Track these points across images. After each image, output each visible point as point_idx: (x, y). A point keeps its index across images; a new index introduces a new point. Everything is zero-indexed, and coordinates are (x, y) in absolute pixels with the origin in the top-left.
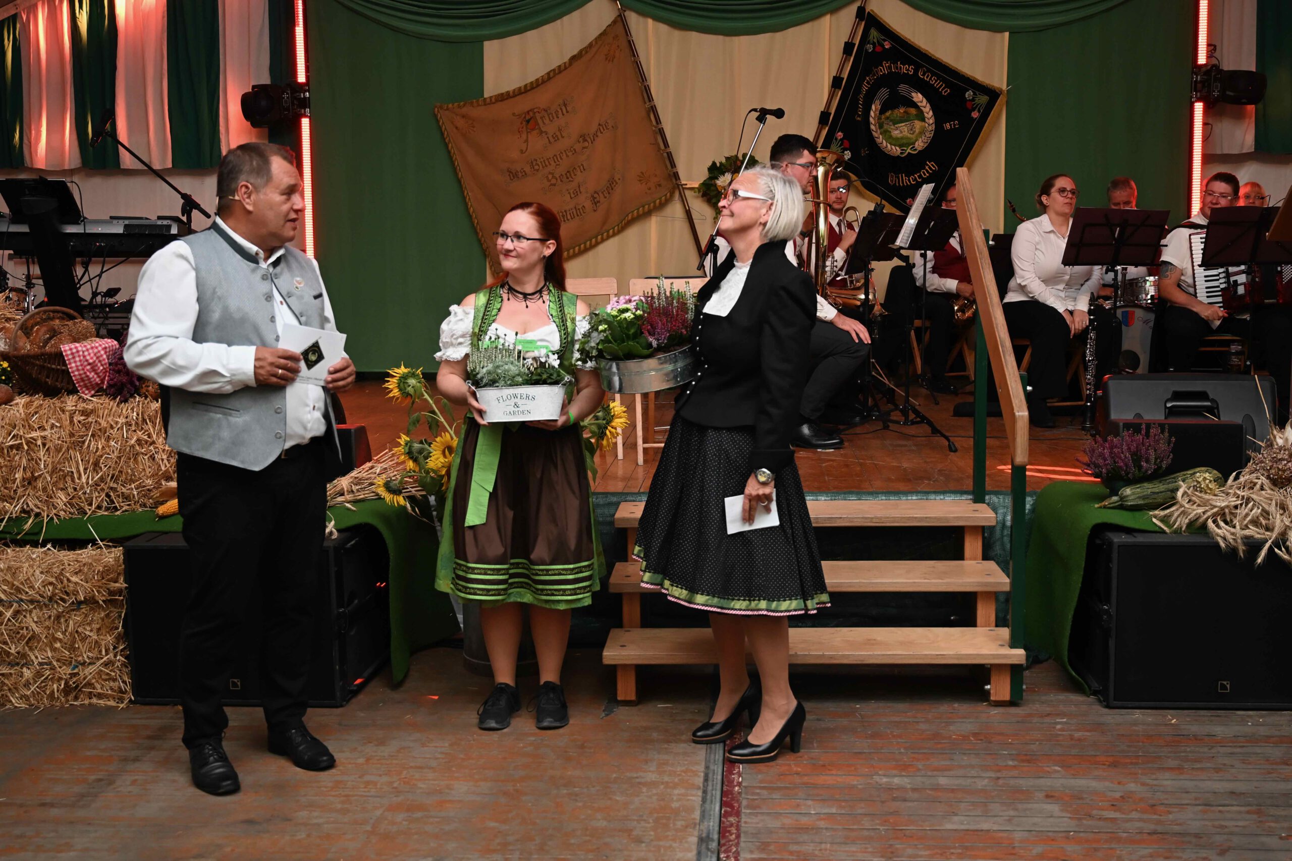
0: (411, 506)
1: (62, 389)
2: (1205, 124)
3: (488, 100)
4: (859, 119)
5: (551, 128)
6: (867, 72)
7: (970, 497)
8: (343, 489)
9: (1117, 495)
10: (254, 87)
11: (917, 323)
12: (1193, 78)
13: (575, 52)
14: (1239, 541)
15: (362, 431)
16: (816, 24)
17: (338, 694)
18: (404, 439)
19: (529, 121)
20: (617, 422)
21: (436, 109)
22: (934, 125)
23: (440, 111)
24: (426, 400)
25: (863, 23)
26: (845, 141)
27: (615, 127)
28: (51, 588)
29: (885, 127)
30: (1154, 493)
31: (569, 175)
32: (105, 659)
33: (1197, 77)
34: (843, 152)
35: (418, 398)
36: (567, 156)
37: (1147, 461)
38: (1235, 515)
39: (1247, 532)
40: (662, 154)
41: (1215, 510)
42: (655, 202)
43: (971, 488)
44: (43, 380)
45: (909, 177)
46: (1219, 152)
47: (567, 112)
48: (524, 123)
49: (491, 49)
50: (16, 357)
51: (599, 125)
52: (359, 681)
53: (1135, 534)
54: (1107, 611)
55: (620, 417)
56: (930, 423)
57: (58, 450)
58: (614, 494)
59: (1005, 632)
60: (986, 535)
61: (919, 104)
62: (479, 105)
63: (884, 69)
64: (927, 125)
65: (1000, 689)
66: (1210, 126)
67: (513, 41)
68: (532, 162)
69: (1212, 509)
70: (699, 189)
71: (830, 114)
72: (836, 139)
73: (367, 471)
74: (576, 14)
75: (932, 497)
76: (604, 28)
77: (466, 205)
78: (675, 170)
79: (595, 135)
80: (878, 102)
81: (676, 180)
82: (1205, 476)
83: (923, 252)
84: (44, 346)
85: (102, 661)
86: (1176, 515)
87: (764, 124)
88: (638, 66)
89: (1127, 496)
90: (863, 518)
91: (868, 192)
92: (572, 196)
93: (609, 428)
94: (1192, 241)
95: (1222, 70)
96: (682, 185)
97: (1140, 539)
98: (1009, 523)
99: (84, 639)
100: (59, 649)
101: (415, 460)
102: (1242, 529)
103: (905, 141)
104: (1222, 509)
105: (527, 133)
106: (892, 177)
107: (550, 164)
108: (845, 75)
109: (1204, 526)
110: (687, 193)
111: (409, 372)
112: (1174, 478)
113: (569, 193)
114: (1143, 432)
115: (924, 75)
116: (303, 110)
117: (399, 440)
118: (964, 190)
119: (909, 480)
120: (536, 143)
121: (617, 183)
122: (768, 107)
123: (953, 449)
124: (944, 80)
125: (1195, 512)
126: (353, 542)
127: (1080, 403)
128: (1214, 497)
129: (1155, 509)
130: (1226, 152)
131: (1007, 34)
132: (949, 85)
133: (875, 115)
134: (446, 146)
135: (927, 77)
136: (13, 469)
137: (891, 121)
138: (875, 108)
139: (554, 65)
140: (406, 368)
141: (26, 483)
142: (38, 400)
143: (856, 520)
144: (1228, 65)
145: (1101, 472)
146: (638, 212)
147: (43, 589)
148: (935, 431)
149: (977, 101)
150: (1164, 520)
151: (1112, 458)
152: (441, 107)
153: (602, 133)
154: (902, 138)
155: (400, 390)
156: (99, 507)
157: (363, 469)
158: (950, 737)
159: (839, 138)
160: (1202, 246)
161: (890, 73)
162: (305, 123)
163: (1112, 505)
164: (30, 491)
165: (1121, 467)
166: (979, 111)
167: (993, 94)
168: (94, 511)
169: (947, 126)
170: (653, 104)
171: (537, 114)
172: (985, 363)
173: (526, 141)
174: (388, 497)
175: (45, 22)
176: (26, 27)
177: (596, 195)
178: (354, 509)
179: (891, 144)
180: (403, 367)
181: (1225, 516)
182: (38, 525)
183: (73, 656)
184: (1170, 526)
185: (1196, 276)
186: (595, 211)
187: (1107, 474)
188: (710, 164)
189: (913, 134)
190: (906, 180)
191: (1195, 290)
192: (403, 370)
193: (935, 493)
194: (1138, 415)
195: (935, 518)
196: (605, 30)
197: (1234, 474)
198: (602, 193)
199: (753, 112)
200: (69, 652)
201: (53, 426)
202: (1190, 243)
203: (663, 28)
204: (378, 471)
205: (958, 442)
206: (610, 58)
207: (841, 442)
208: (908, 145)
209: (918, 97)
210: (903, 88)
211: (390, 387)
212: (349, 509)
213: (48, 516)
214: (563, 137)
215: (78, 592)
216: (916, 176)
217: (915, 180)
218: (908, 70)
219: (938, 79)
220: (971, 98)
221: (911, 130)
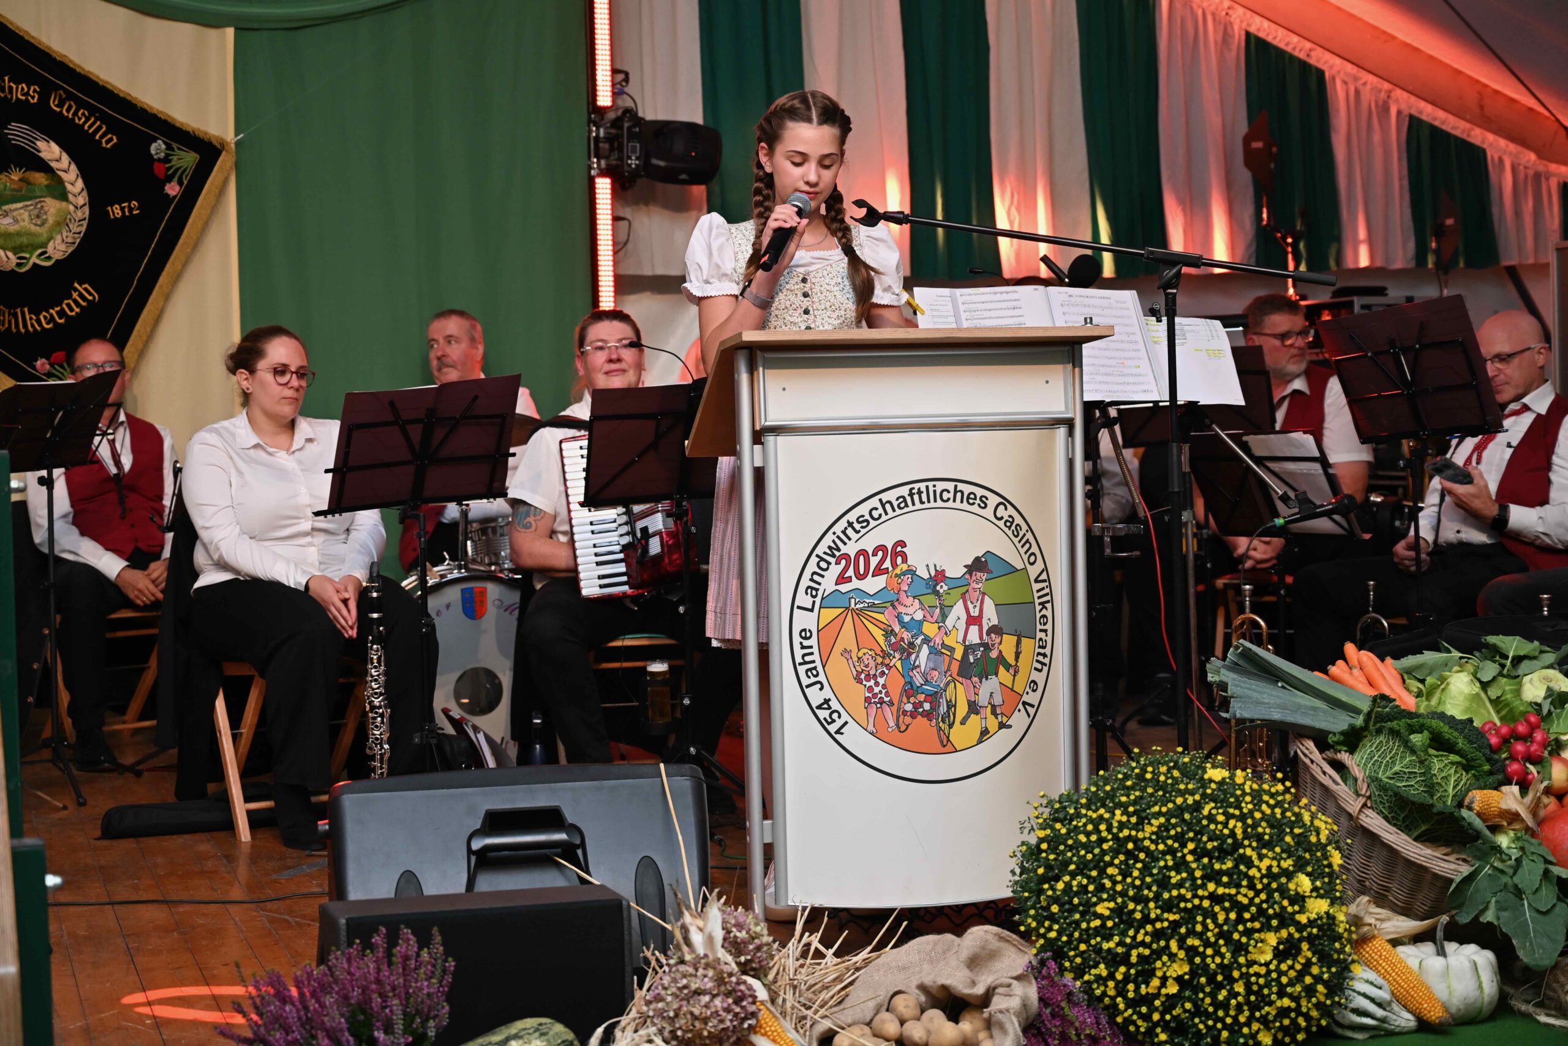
2: (616, 219)
12: (590, 132)
22: (87, 209)
33: (597, 130)
45: (38, 315)
46: (648, 272)
61: (53, 165)
64: (71, 208)
66: (625, 223)
94: (565, 454)
95: (643, 119)
103: (25, 240)
115: (60, 105)
124: (104, 118)
130: (660, 271)
131: (230, 31)
132: (113, 127)
135: (68, 111)
144: (653, 110)
149: (175, 162)
154: (18, 234)
166: (180, 183)
167: (207, 150)
169: (116, 211)
189: (41, 225)
190: (32, 321)
194: (409, 879)
197: (600, 1031)
208: (32, 247)
209: (50, 151)
210: (17, 132)
216: (51, 311)
217: (51, 320)
218: (27, 94)
219: (91, 115)
220: (162, 155)
221: (38, 217)
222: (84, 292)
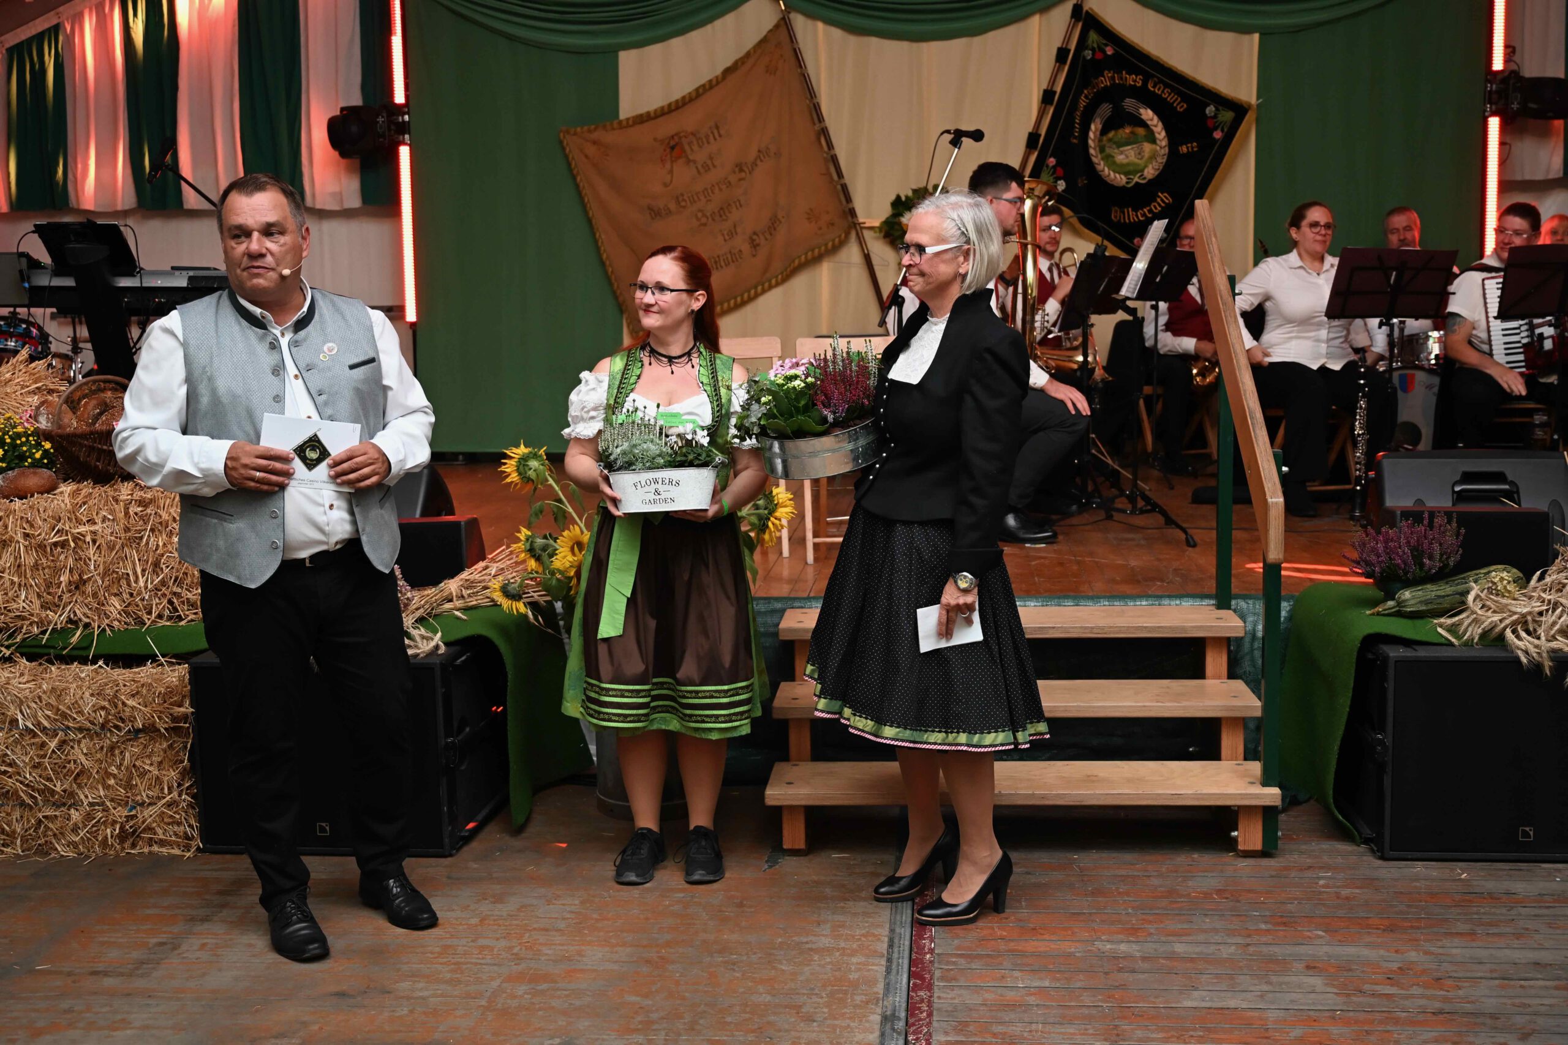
0: (533, 614)
1: (114, 475)
2: (1502, 144)
3: (624, 123)
4: (1075, 141)
5: (700, 156)
6: (1086, 83)
7: (1213, 602)
8: (451, 594)
9: (1393, 599)
10: (342, 109)
11: (1147, 390)
12: (1486, 87)
13: (729, 64)
14: (1545, 655)
15: (473, 523)
16: (1021, 25)
17: (447, 840)
18: (524, 533)
19: (674, 148)
20: (781, 512)
21: (562, 135)
22: (1167, 149)
23: (567, 136)
24: (550, 485)
25: (1080, 25)
26: (1058, 169)
27: (778, 154)
28: (103, 713)
29: (1108, 150)
30: (1439, 597)
31: (723, 212)
32: (168, 798)
33: (1491, 87)
34: (1056, 182)
35: (541, 484)
36: (721, 190)
37: (1431, 558)
38: (1539, 624)
39: (1554, 645)
40: (835, 187)
41: (1515, 617)
42: (826, 245)
43: (1214, 591)
44: (93, 464)
45: (1136, 212)
46: (1519, 178)
47: (720, 136)
48: (668, 150)
49: (627, 60)
50: (60, 436)
51: (759, 151)
52: (471, 825)
53: (1416, 647)
54: (1381, 742)
55: (785, 506)
56: (1164, 513)
57: (111, 547)
58: (778, 599)
59: (1256, 767)
60: (1232, 648)
61: (1149, 123)
62: (613, 129)
63: (1105, 81)
64: (1158, 148)
65: (1249, 836)
66: (1508, 147)
67: (655, 49)
68: (677, 198)
69: (1511, 616)
70: (880, 229)
71: (1040, 135)
72: (1047, 166)
73: (481, 572)
74: (730, 19)
75: (1166, 602)
76: (764, 33)
77: (598, 249)
78: (850, 206)
79: (755, 164)
80: (1098, 121)
81: (852, 217)
82: (1502, 576)
83: (1154, 303)
84: (94, 423)
85: (164, 801)
86: (1466, 623)
87: (959, 148)
88: (805, 79)
89: (1406, 600)
90: (1081, 627)
91: (1086, 231)
92: (727, 237)
93: (772, 519)
94: (1486, 287)
95: (1523, 77)
96: (859, 224)
97: (1422, 653)
98: (1260, 634)
99: (143, 774)
100: (113, 786)
101: (538, 559)
102: (1548, 641)
103: (1131, 168)
104: (1524, 616)
105: (672, 162)
106: (1116, 212)
107: (699, 199)
108: (1058, 88)
109: (1501, 637)
110: (867, 234)
111: (531, 453)
112: (1464, 578)
113: (723, 235)
114: (1426, 522)
115: (1154, 87)
116: (401, 137)
117: (518, 535)
118: (1204, 227)
119: (1138, 582)
120: (683, 174)
121: (780, 222)
122: (964, 127)
123: (1192, 543)
124: (1179, 93)
125: (1490, 620)
126: (463, 658)
127: (1347, 487)
128: (1513, 602)
129: (1441, 615)
130: (1528, 177)
131: (1256, 36)
132: (1185, 98)
133: (1095, 136)
134: (574, 178)
135: (1159, 90)
136: (57, 571)
137: (1115, 143)
138: (1095, 128)
139: (703, 80)
140: (526, 446)
141: (73, 587)
142: (86, 487)
143: (1071, 630)
144: (1530, 71)
145: (1374, 571)
146: (806, 257)
147: (94, 715)
148: (1170, 521)
149: (1220, 118)
150: (1452, 629)
151: (1388, 553)
152: (568, 132)
153: (761, 161)
154: (1128, 164)
155: (520, 474)
156: (160, 616)
157: (476, 569)
158: (1189, 894)
159: (1051, 165)
160: (1499, 292)
161: (1114, 85)
162: (404, 152)
163: (1386, 612)
164: (78, 597)
165: (1398, 565)
166: (1222, 131)
167: (1239, 110)
168: (154, 621)
169: (1184, 149)
170: (823, 125)
171: (683, 139)
172: (1230, 439)
173: (671, 172)
174: (505, 603)
175: (93, 33)
176: (70, 39)
177: (755, 237)
178: (464, 617)
179: (1114, 172)
180: (522, 446)
181: (1527, 625)
182: (87, 638)
183: (129, 794)
184: (1459, 638)
185: (1491, 329)
186: (754, 256)
187: (1381, 573)
188: (893, 197)
189: (1141, 159)
190: (1132, 216)
191: (1491, 346)
192: (522, 450)
193: (1170, 597)
194: (1419, 502)
195: (1170, 627)
196: (765, 37)
197: (1538, 573)
198: (763, 234)
199: (945, 135)
200: (125, 790)
201: (104, 519)
202: (1484, 289)
203: (837, 33)
204: (493, 572)
205: (1197, 535)
206: (771, 70)
207: (1055, 536)
208: (1135, 172)
209: (1147, 114)
210: (1129, 103)
211: (507, 470)
212: (458, 618)
213: (99, 627)
214: (714, 166)
215: (135, 718)
216: (1145, 210)
217: (1144, 215)
218: (1135, 81)
219: (1172, 91)
220: (1213, 114)
221: (1139, 154)
222: (1164, 198)
